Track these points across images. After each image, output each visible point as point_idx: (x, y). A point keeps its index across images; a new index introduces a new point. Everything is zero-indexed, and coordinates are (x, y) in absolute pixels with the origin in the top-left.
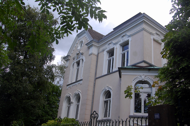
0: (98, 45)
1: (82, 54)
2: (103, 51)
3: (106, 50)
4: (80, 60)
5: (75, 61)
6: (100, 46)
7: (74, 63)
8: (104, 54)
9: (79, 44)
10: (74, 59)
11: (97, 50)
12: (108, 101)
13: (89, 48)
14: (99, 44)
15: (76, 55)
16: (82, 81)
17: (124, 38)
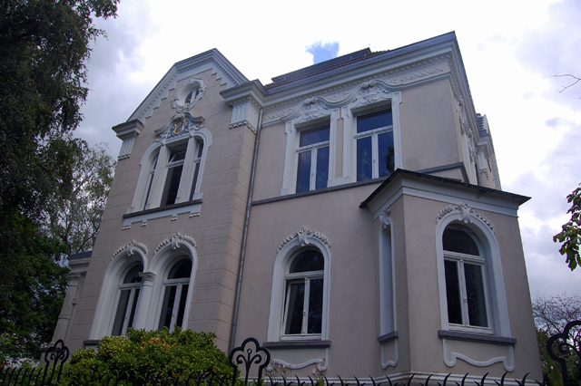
0: (264, 102)
1: (198, 122)
2: (283, 122)
3: (294, 122)
4: (188, 139)
5: (164, 142)
6: (270, 106)
7: (159, 149)
8: (287, 131)
9: (180, 91)
10: (158, 136)
11: (257, 116)
12: (303, 279)
13: (230, 106)
14: (269, 101)
15: (168, 123)
16: (200, 206)
17: (372, 92)
